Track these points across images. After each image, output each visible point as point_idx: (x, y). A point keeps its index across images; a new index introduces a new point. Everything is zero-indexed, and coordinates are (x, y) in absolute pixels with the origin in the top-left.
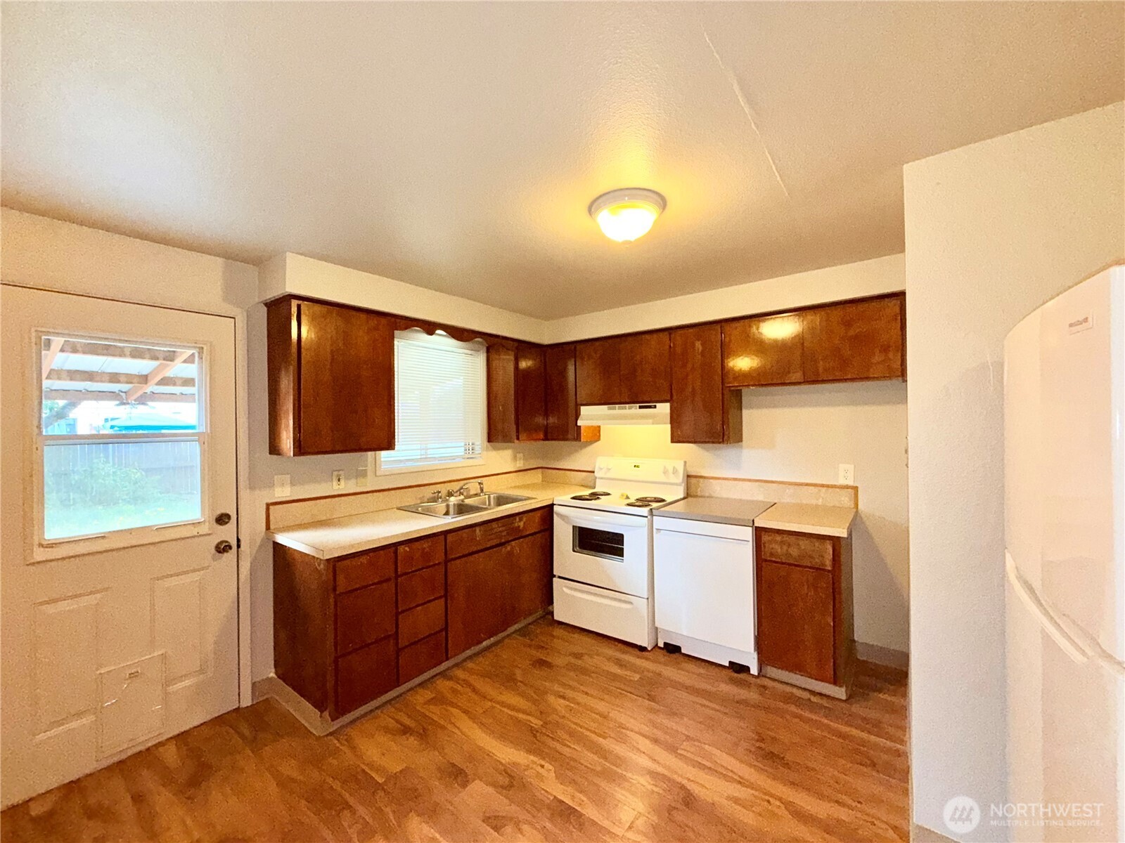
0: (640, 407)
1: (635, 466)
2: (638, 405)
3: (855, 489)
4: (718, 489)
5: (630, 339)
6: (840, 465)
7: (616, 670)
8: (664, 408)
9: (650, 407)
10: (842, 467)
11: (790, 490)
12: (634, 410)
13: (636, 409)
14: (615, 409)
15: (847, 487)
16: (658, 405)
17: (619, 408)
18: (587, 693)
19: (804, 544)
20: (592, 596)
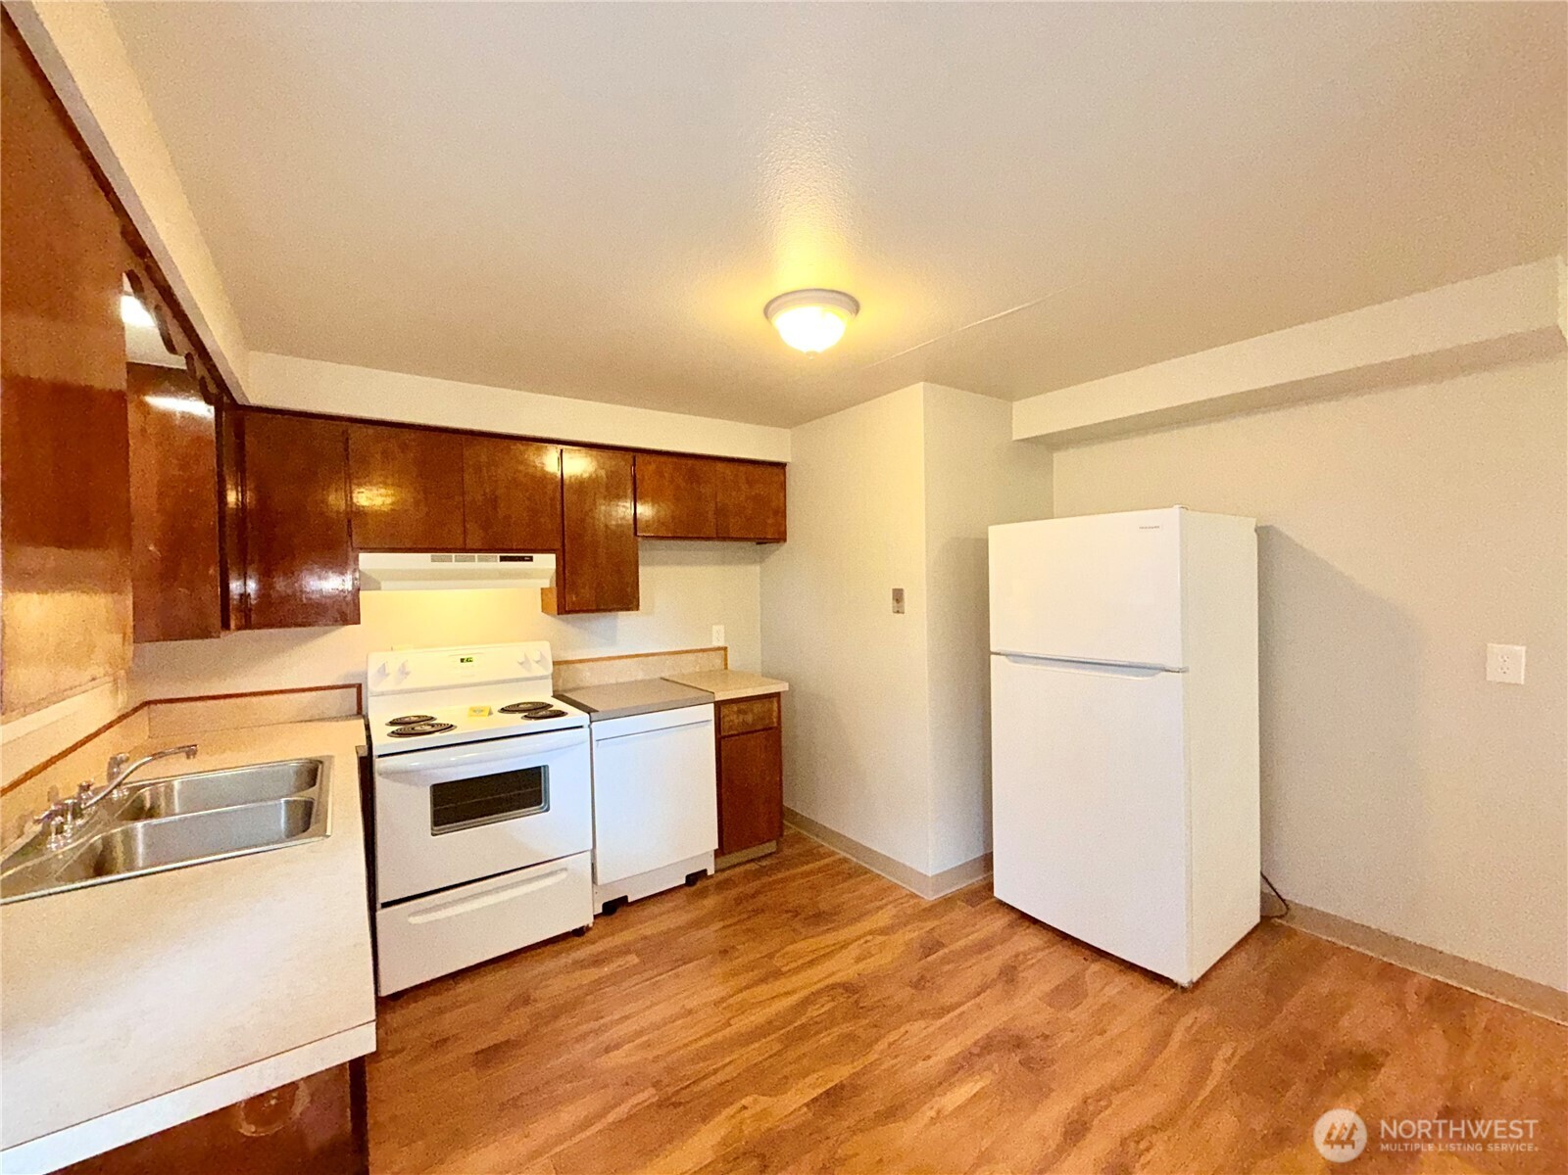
0: (503, 559)
1: (462, 660)
2: (498, 555)
3: (725, 649)
4: (588, 676)
5: (485, 441)
6: (714, 627)
7: (594, 974)
8: (545, 563)
9: (522, 559)
10: (715, 628)
11: (669, 661)
12: (492, 563)
13: (496, 561)
14: (473, 560)
15: (719, 649)
16: (535, 556)
17: (480, 560)
18: (627, 1018)
19: (757, 707)
20: (509, 891)
